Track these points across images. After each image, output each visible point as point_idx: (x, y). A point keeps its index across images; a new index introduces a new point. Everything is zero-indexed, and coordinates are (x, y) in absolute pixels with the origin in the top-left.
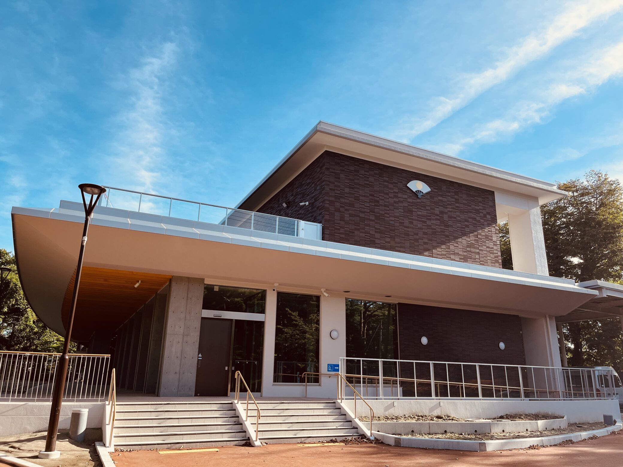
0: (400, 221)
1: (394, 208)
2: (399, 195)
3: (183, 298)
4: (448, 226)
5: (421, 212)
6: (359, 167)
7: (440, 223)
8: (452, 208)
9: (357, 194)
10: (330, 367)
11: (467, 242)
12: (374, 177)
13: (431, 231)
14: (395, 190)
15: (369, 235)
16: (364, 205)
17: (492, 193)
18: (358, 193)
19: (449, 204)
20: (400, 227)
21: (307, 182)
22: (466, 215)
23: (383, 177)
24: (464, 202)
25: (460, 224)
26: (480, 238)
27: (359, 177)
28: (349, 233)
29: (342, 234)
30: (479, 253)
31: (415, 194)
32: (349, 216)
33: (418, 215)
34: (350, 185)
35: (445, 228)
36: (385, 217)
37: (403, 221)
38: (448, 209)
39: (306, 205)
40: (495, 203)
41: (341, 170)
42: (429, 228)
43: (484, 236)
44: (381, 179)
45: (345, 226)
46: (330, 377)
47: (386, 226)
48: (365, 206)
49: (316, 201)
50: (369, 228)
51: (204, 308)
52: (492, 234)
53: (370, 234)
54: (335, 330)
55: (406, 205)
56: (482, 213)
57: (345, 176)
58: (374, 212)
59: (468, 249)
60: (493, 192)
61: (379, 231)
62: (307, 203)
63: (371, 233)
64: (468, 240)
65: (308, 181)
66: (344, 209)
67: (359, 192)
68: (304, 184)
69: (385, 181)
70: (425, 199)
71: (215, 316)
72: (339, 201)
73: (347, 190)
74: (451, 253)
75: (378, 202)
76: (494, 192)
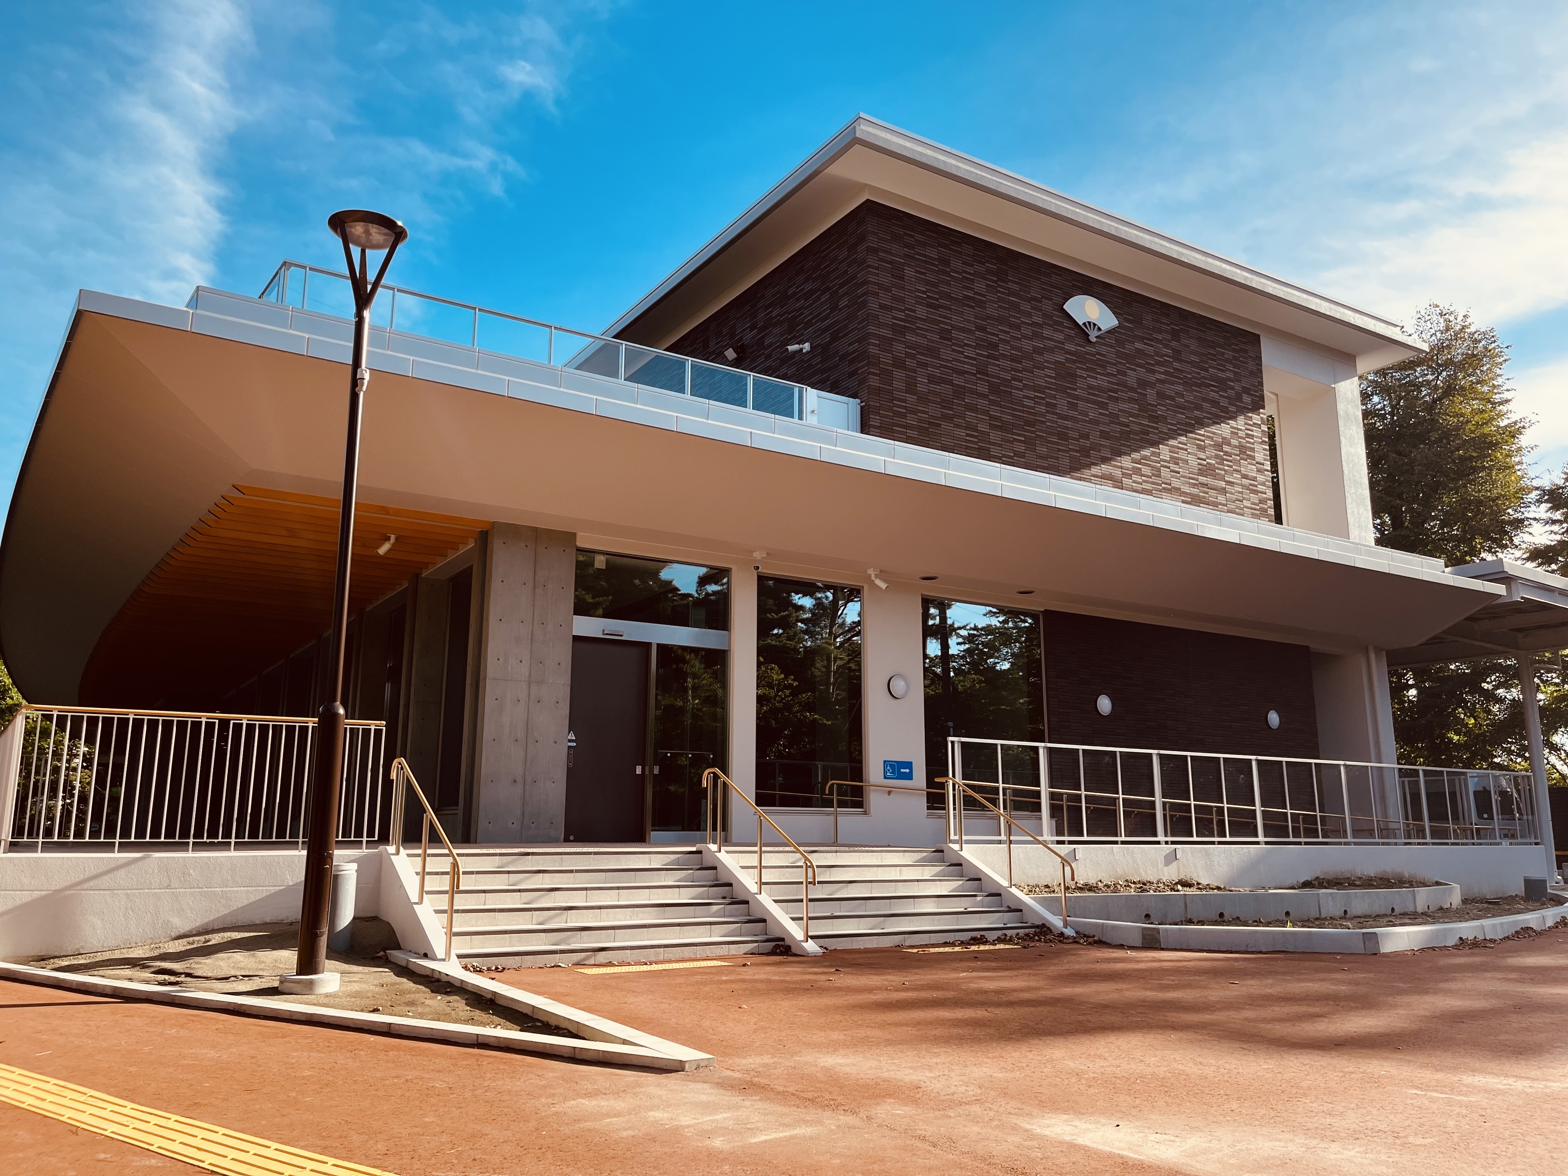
0: (1047, 400)
1: (1035, 367)
2: (1046, 332)
3: (525, 584)
4: (1157, 417)
5: (1096, 378)
6: (950, 249)
7: (1139, 410)
8: (1166, 373)
9: (946, 323)
10: (888, 768)
11: (1198, 461)
12: (986, 279)
13: (1118, 428)
14: (1036, 319)
15: (976, 434)
16: (962, 353)
17: (1255, 340)
18: (949, 321)
19: (1158, 363)
20: (1049, 416)
21: (803, 290)
22: (1196, 391)
23: (1006, 282)
24: (1194, 358)
25: (1183, 414)
26: (1226, 453)
27: (951, 276)
28: (927, 426)
29: (912, 427)
30: (1223, 491)
31: (1081, 331)
32: (927, 381)
33: (1090, 387)
34: (929, 297)
35: (1150, 424)
36: (1012, 387)
37: (1055, 402)
38: (1158, 376)
39: (804, 351)
40: (1261, 365)
41: (906, 256)
42: (1113, 423)
43: (1236, 446)
44: (1000, 286)
45: (919, 408)
46: (889, 793)
47: (1014, 412)
48: (966, 357)
49: (835, 338)
50: (976, 415)
51: (577, 612)
52: (1253, 444)
53: (977, 431)
54: (900, 676)
55: (1061, 359)
56: (1232, 388)
57: (917, 272)
58: (987, 375)
59: (1202, 479)
60: (1257, 337)
61: (1000, 424)
62: (807, 347)
63: (979, 428)
64: (1201, 457)
65: (808, 287)
66: (915, 362)
67: (950, 319)
68: (795, 293)
69: (1012, 293)
70: (1105, 345)
71: (606, 634)
72: (904, 340)
73: (921, 311)
74: (1164, 488)
75: (995, 346)
76: (1259, 335)
